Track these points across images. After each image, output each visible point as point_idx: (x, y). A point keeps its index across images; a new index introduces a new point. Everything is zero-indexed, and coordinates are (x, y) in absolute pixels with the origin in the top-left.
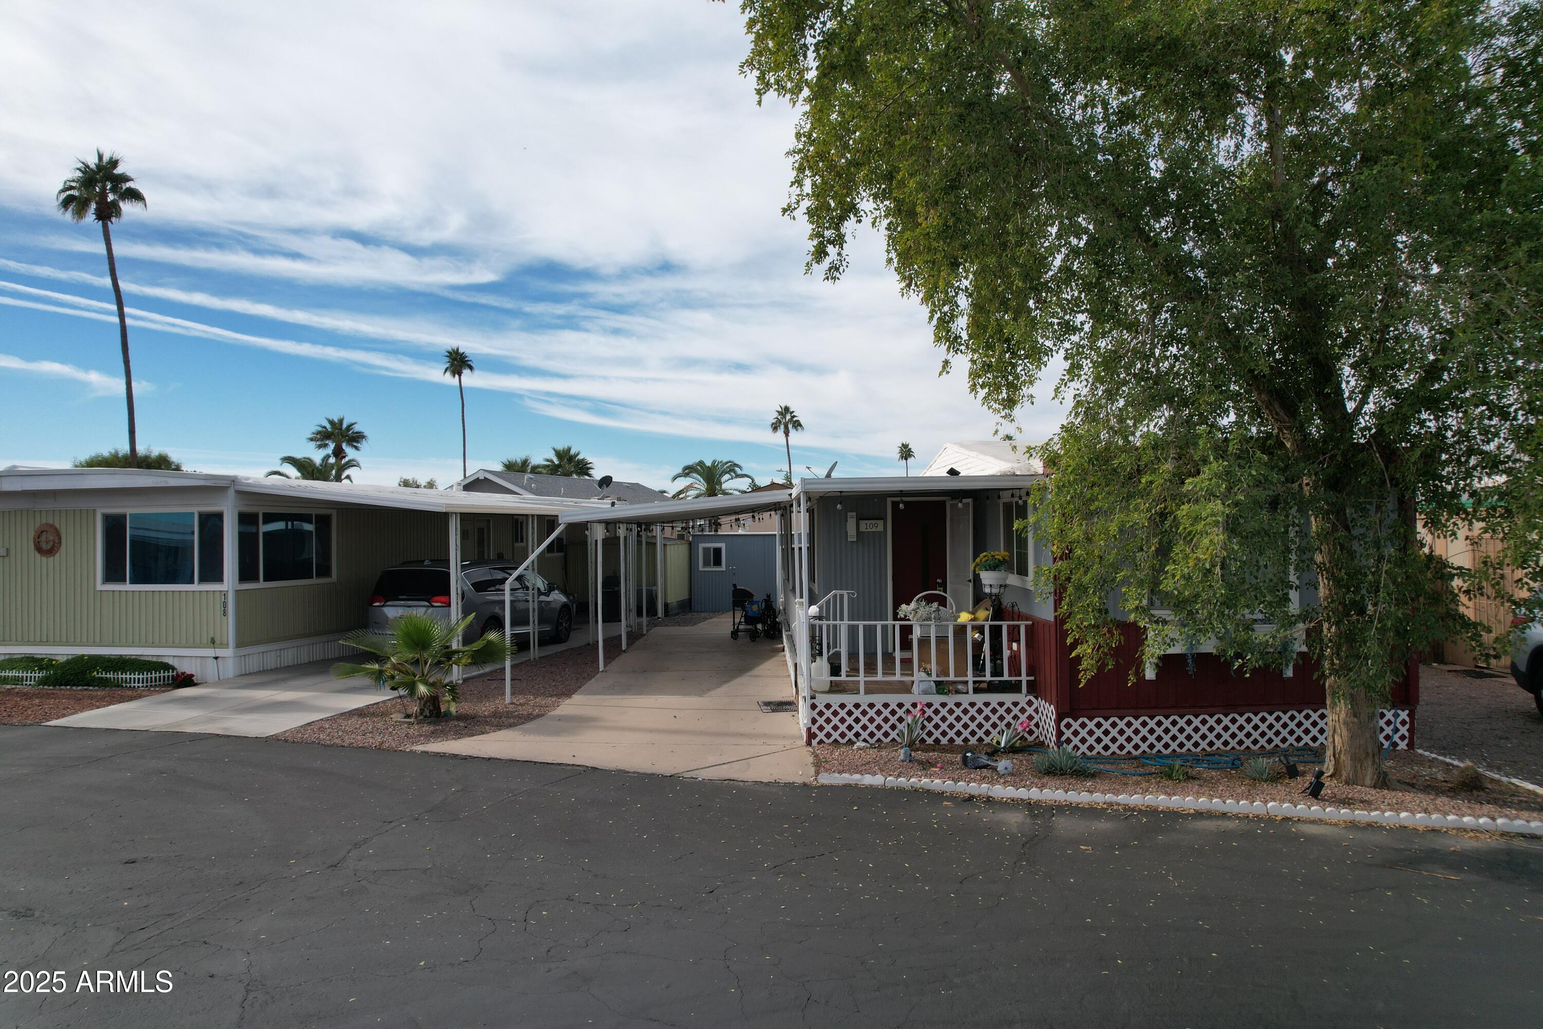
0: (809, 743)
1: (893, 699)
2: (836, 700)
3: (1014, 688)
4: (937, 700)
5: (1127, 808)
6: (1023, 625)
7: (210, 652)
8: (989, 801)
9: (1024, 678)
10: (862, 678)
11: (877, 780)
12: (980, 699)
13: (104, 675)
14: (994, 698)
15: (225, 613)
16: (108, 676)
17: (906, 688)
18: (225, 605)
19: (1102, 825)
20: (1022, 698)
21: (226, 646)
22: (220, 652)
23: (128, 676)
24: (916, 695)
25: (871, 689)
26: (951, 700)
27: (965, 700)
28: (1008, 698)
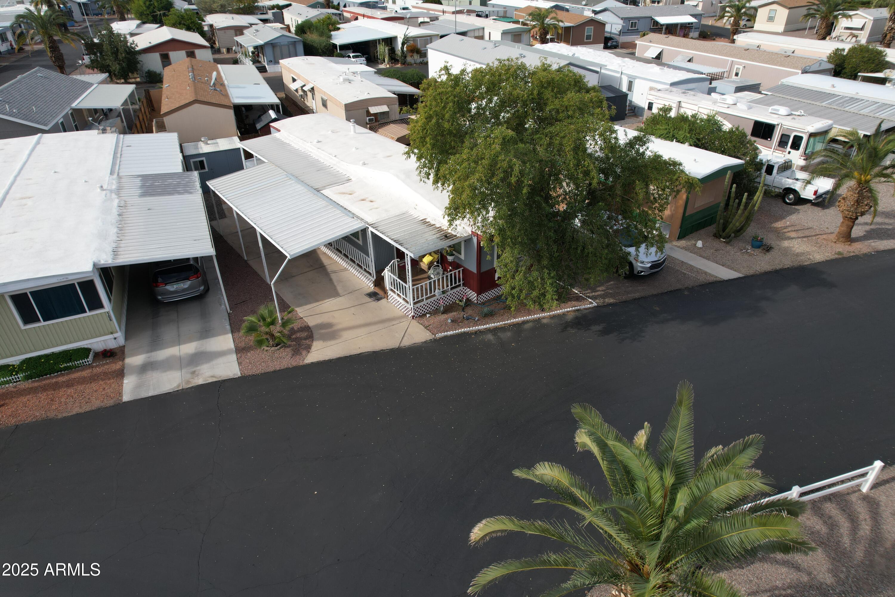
0: (413, 318)
1: (432, 300)
2: (418, 305)
3: (459, 285)
4: (442, 296)
5: (510, 325)
6: (461, 269)
7: (111, 336)
8: (480, 332)
9: (462, 282)
10: (424, 297)
11: (451, 333)
12: (452, 292)
13: (66, 365)
14: (455, 290)
15: (111, 320)
16: (68, 364)
17: (434, 296)
18: (109, 317)
19: (509, 334)
20: (461, 288)
21: (117, 332)
22: (116, 335)
23: (81, 361)
24: (438, 297)
25: (427, 299)
26: (445, 295)
27: (448, 293)
28: (458, 289)
